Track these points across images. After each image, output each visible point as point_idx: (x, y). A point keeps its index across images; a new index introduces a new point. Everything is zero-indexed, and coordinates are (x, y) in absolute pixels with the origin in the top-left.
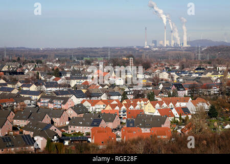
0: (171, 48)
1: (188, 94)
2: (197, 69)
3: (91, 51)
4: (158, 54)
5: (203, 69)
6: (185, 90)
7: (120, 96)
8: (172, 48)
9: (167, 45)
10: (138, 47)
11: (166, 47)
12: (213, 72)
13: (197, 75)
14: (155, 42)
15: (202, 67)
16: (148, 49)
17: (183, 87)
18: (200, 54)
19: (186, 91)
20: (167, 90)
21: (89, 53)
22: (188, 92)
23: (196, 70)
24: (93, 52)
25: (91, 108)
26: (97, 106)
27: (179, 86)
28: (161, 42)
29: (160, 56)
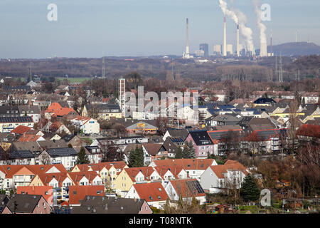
0: (233, 60)
1: (219, 152)
2: (258, 101)
3: (74, 65)
4: (205, 70)
5: (270, 100)
6: (212, 144)
7: (76, 157)
8: (239, 58)
9: (228, 53)
10: (170, 57)
11: (225, 58)
12: (288, 107)
13: (251, 113)
14: (205, 47)
15: (270, 97)
16: (189, 60)
17: (208, 138)
18: (282, 72)
19: (216, 146)
20: (175, 143)
21: (70, 68)
22: (219, 147)
23: (255, 102)
24: (78, 67)
25: (5, 181)
26: (17, 178)
27: (201, 136)
28: (217, 48)
29: (206, 75)
